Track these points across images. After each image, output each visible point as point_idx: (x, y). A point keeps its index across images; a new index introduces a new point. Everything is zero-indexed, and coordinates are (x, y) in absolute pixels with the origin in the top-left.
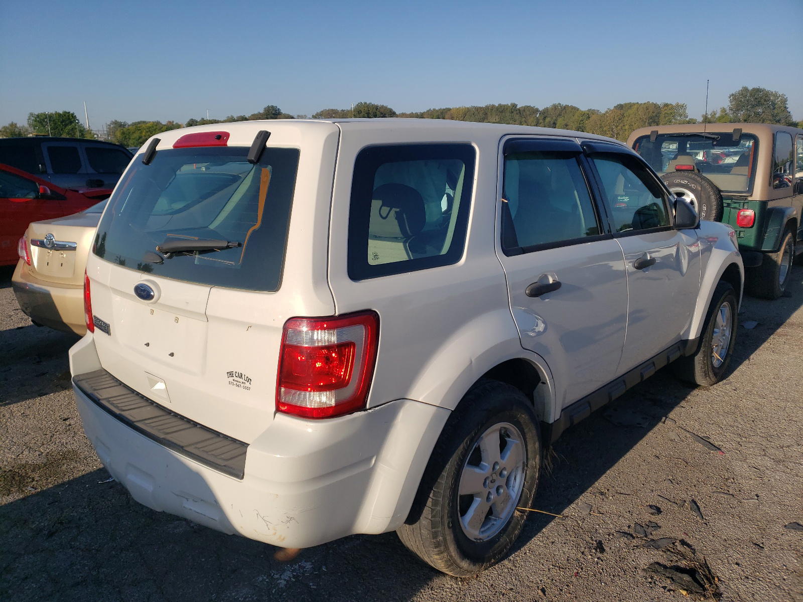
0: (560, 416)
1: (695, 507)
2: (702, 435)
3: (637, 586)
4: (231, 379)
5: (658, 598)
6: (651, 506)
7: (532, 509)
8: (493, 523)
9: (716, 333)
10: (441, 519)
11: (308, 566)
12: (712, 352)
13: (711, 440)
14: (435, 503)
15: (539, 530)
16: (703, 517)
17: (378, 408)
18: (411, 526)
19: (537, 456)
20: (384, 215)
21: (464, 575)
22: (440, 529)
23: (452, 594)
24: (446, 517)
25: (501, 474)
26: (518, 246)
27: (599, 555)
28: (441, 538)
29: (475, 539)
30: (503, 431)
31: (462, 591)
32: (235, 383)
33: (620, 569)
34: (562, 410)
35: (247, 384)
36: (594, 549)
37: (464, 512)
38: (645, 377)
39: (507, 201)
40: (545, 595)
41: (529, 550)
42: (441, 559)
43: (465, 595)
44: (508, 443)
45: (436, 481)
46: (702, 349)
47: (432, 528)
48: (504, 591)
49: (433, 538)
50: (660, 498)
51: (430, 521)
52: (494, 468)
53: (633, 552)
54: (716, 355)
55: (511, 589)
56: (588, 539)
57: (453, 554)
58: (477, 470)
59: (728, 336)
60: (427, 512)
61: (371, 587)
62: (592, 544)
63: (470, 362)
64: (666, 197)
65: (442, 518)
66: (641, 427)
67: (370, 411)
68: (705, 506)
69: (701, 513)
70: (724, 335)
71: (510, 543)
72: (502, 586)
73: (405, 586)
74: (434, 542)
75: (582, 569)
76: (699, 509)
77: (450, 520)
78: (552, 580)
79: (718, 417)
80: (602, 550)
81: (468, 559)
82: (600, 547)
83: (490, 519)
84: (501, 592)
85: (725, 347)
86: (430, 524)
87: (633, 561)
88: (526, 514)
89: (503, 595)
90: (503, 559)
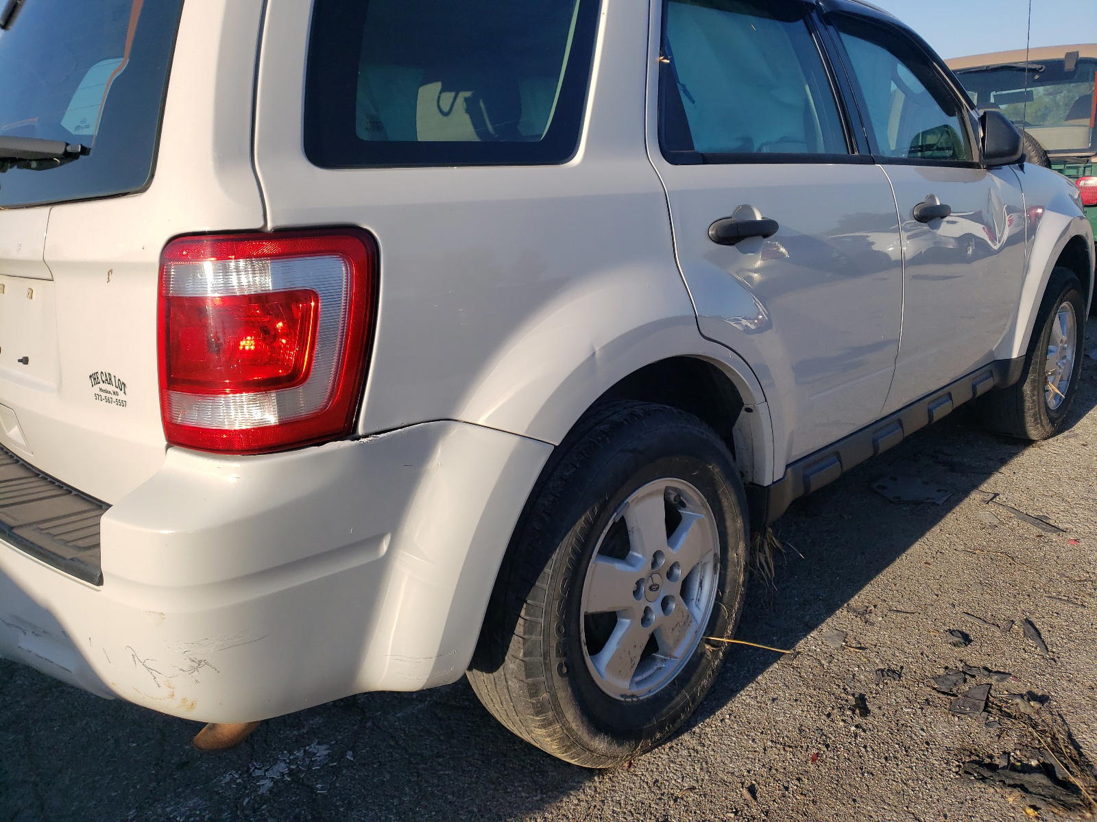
0: (785, 474)
1: (1033, 631)
2: (1036, 514)
3: (931, 778)
4: (96, 389)
5: (972, 800)
6: (951, 632)
7: (735, 639)
8: (659, 665)
9: (1052, 351)
10: (545, 659)
11: (322, 751)
12: (1046, 382)
13: (1051, 522)
14: (530, 628)
15: (751, 677)
16: (1047, 649)
17: (385, 435)
18: (490, 675)
19: (741, 543)
20: (446, 109)
21: (602, 763)
22: (543, 679)
23: (579, 800)
24: (553, 653)
25: (670, 575)
26: (693, 148)
27: (858, 719)
28: (545, 695)
29: (622, 696)
30: (672, 497)
31: (599, 793)
32: (104, 395)
33: (897, 746)
34: (788, 466)
35: (121, 396)
36: (850, 709)
37: (596, 646)
38: (936, 418)
39: (668, 61)
40: (755, 798)
41: (730, 715)
42: (550, 736)
43: (603, 801)
44: (683, 518)
45: (533, 585)
46: (1030, 377)
47: (528, 676)
48: (678, 793)
49: (531, 697)
50: (967, 617)
51: (522, 664)
52: (654, 564)
53: (922, 713)
54: (1052, 388)
55: (692, 789)
56: (838, 692)
57: (574, 726)
58: (619, 566)
59: (1070, 360)
60: (516, 647)
61: (430, 789)
62: (847, 701)
63: (591, 353)
64: (965, 112)
65: (546, 655)
66: (934, 503)
67: (365, 440)
68: (1050, 629)
69: (1043, 642)
70: (1064, 357)
71: (693, 703)
72: (674, 783)
73: (493, 787)
74: (533, 703)
75: (827, 746)
76: (1039, 635)
77: (564, 660)
78: (770, 769)
79: (1061, 486)
80: (865, 712)
81: (606, 734)
82: (861, 706)
83: (654, 659)
84: (673, 794)
85: (1065, 378)
86: (523, 669)
87: (923, 730)
88: (723, 648)
89: (675, 801)
90: (678, 733)
